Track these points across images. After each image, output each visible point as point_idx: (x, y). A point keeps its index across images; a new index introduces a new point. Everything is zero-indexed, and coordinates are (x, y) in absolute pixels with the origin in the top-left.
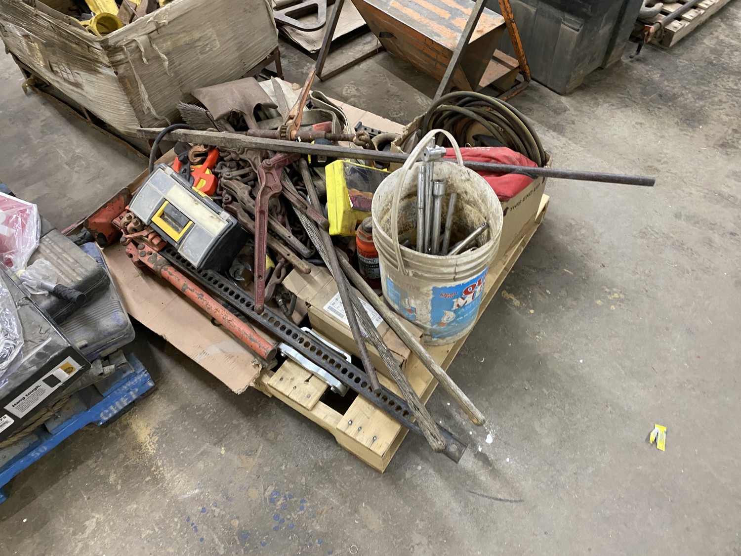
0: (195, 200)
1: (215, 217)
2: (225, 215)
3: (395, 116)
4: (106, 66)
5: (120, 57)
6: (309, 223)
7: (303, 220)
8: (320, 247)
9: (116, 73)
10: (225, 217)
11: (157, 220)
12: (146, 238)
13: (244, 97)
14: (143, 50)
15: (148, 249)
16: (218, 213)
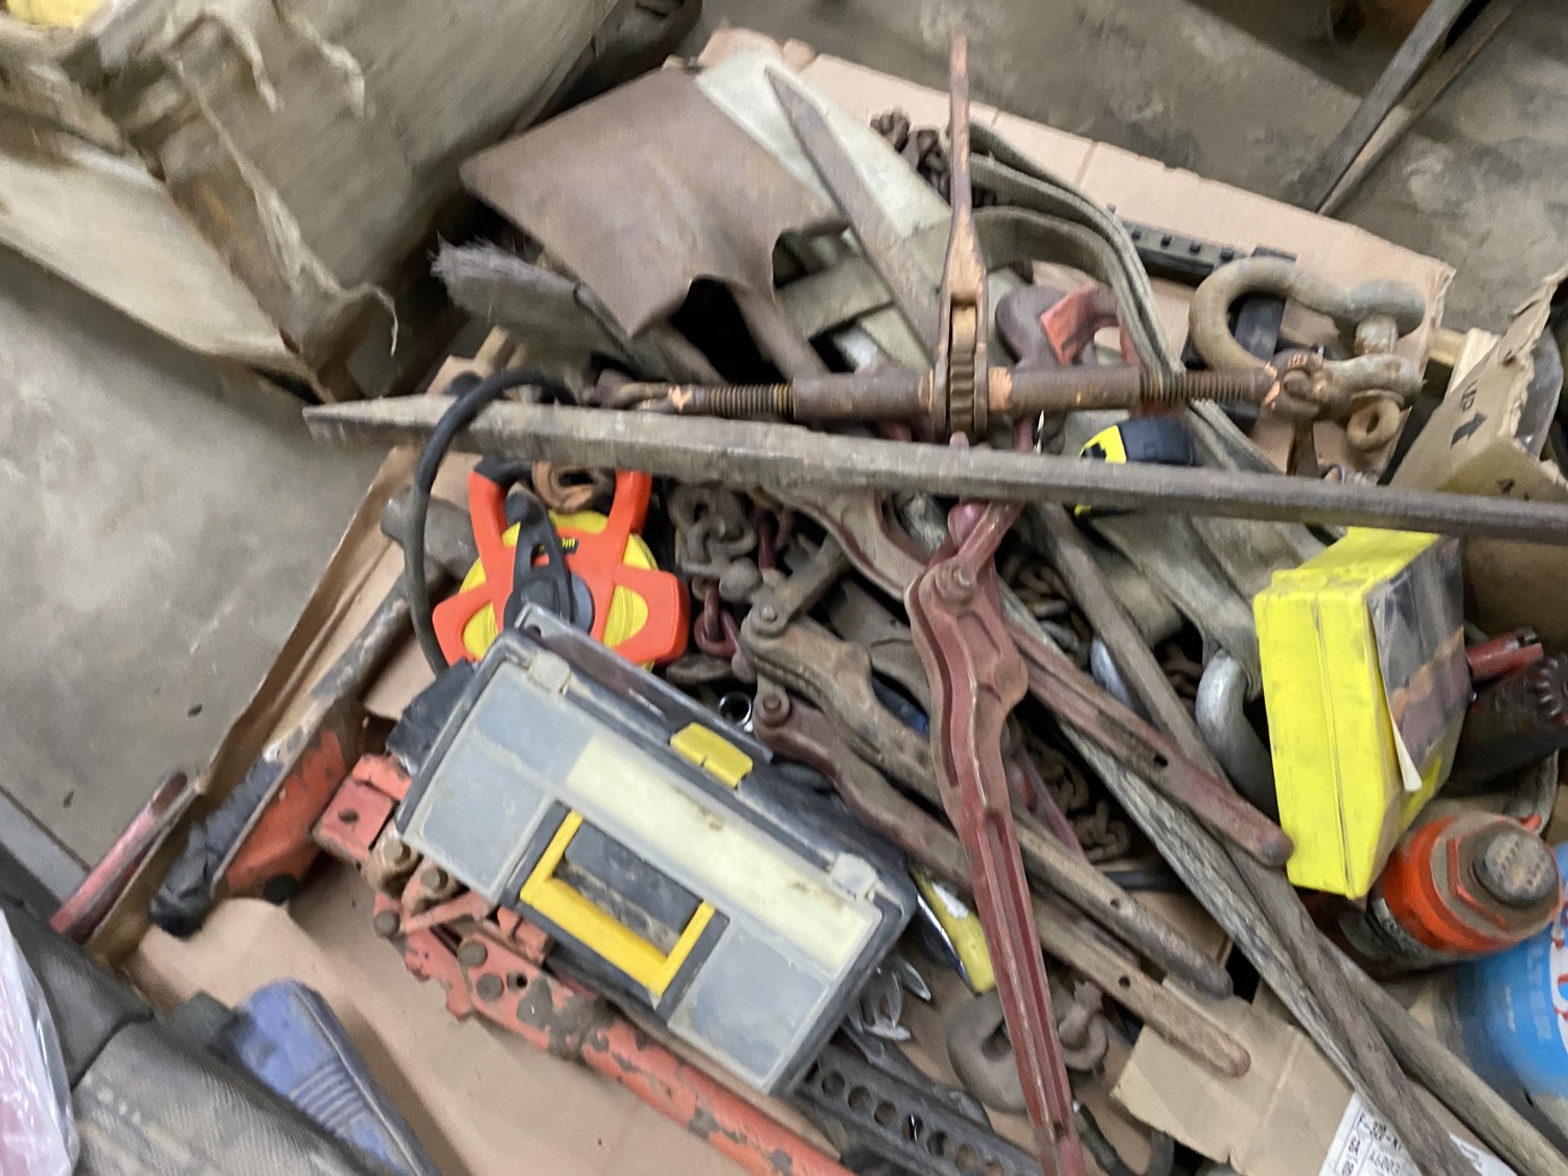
0: (704, 811)
1: (813, 887)
2: (855, 871)
3: (1135, 117)
4: (107, 149)
5: (160, 101)
6: (1166, 812)
7: (1137, 798)
8: (1251, 930)
9: (159, 174)
10: (857, 881)
11: (544, 895)
12: (490, 926)
13: (712, 203)
14: (254, 54)
15: (504, 963)
16: (824, 866)
